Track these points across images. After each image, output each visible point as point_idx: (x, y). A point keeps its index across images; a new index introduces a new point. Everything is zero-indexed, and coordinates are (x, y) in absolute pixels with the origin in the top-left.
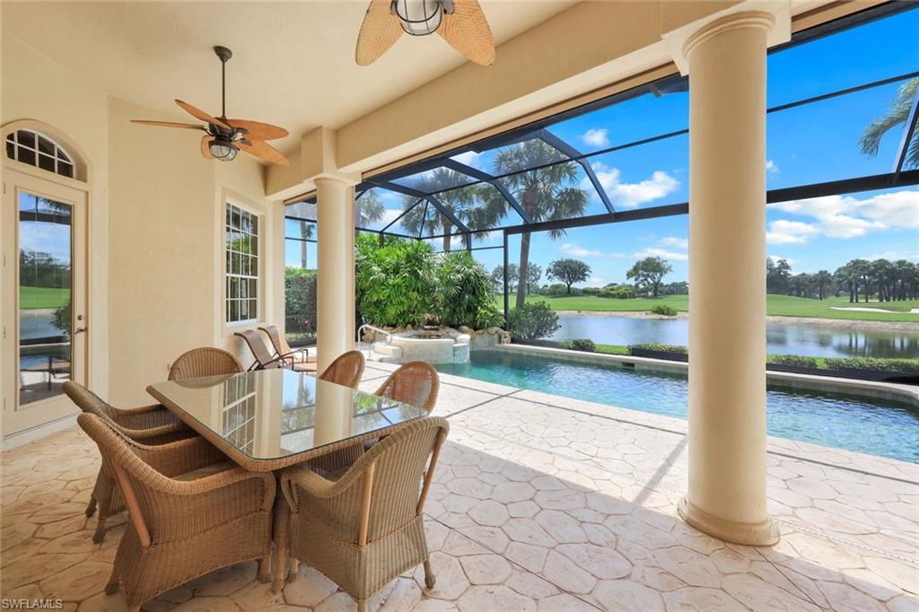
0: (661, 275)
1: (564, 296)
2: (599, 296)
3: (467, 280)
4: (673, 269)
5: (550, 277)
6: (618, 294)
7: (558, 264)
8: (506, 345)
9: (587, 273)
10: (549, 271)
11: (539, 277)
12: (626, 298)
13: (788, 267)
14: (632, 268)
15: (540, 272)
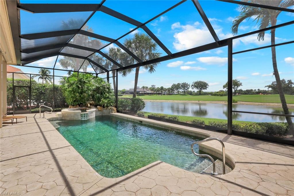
0: (237, 87)
1: (198, 95)
2: (212, 95)
3: (98, 88)
4: (242, 85)
5: (193, 88)
6: (220, 94)
7: (196, 83)
8: (114, 113)
9: (207, 86)
10: (192, 85)
11: (189, 88)
12: (223, 96)
13: (292, 83)
14: (225, 84)
15: (189, 86)
